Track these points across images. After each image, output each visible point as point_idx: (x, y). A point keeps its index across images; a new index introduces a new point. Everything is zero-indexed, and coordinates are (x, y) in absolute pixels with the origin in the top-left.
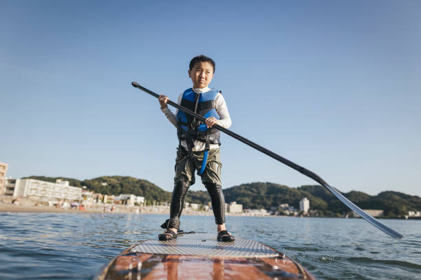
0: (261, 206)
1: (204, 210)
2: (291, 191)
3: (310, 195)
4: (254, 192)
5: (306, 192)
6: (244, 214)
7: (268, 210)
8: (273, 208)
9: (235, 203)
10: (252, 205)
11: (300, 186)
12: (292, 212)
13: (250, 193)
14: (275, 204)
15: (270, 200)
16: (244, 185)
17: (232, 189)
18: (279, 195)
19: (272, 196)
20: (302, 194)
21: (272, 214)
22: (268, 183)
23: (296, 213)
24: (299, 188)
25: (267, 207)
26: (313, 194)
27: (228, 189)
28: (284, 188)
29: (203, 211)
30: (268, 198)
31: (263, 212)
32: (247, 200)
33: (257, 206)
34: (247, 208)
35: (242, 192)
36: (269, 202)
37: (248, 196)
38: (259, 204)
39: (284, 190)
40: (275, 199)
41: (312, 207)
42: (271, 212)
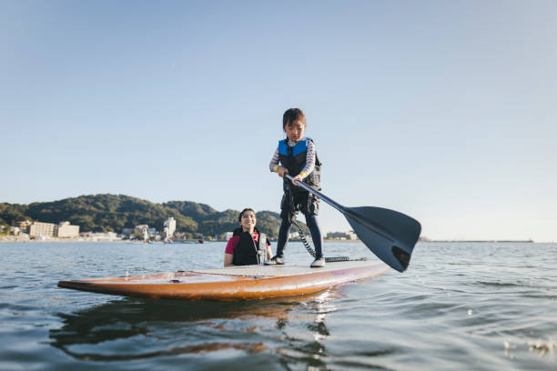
0: (108, 227)
1: (12, 233)
2: (153, 208)
3: (178, 214)
4: (99, 208)
5: (173, 210)
6: (81, 240)
7: (119, 232)
8: (126, 230)
9: (68, 223)
10: (94, 226)
11: (166, 202)
12: (152, 236)
13: (93, 208)
14: (130, 225)
15: (122, 219)
16: (83, 196)
17: (64, 201)
18: (137, 213)
19: (127, 214)
20: (168, 212)
21: (125, 239)
22: (122, 196)
23: (158, 237)
24: (164, 205)
25: (118, 228)
26: (182, 213)
27: (56, 202)
28: (145, 204)
29: (8, 236)
30: (121, 216)
31: (112, 236)
32: (88, 218)
33: (103, 228)
34: (87, 231)
35: (80, 207)
36: (121, 223)
37: (90, 213)
38: (106, 224)
39: (144, 206)
40: (130, 218)
41: (179, 228)
42: (123, 236)
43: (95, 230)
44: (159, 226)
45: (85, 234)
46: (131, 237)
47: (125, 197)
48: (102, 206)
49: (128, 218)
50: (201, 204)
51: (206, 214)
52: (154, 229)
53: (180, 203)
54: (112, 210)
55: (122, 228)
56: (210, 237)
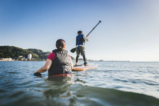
0: (9, 56)
2: (24, 51)
3: (32, 53)
5: (30, 52)
8: (15, 57)
10: (4, 56)
11: (28, 49)
12: (24, 59)
13: (3, 50)
15: (14, 54)
18: (18, 52)
19: (15, 52)
20: (29, 52)
22: (13, 47)
23: (26, 60)
24: (27, 50)
28: (21, 49)
30: (13, 53)
31: (10, 59)
33: (7, 56)
37: (2, 52)
38: (8, 56)
39: (21, 50)
41: (33, 57)
42: (14, 59)
44: (26, 56)
45: (1, 58)
46: (17, 60)
47: (14, 47)
48: (6, 50)
49: (15, 54)
50: (39, 50)
51: (41, 53)
52: (25, 57)
53: (32, 49)
54: (10, 51)
55: (13, 57)
56: (43, 60)
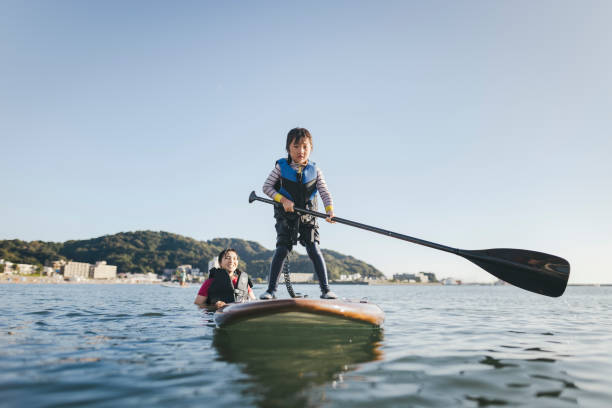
43: (133, 271)
44: (203, 266)
45: (123, 275)
46: (173, 279)
47: (166, 233)
48: (142, 244)
49: (169, 257)
50: (250, 242)
51: (254, 252)
53: (227, 240)
54: (153, 249)
55: (162, 268)
56: (260, 279)
